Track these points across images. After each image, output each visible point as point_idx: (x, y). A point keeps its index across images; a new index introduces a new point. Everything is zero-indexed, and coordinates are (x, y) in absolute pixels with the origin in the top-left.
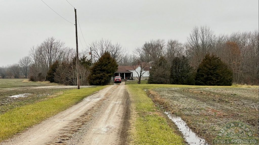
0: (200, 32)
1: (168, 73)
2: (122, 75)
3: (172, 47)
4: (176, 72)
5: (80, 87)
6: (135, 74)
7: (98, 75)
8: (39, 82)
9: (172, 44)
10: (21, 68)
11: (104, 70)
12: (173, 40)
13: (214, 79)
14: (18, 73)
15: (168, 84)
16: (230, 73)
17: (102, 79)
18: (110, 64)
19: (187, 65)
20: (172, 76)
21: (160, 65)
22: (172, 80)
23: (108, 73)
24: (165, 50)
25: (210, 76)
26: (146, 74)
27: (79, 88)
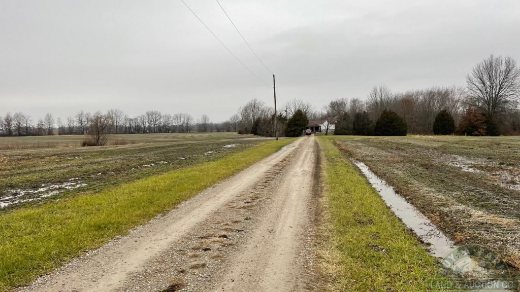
0: (378, 90)
1: (351, 126)
2: (312, 129)
3: (354, 104)
4: (358, 125)
5: (279, 138)
6: (323, 127)
7: (293, 129)
8: (245, 135)
9: (354, 102)
10: (231, 124)
11: (297, 125)
12: (355, 98)
13: (391, 130)
14: (229, 127)
15: (351, 135)
16: (405, 125)
17: (296, 132)
18: (302, 120)
19: (367, 119)
20: (354, 129)
21: (344, 119)
22: (355, 132)
23: (300, 127)
24: (348, 107)
25: (387, 128)
26: (332, 127)
27: (277, 139)
